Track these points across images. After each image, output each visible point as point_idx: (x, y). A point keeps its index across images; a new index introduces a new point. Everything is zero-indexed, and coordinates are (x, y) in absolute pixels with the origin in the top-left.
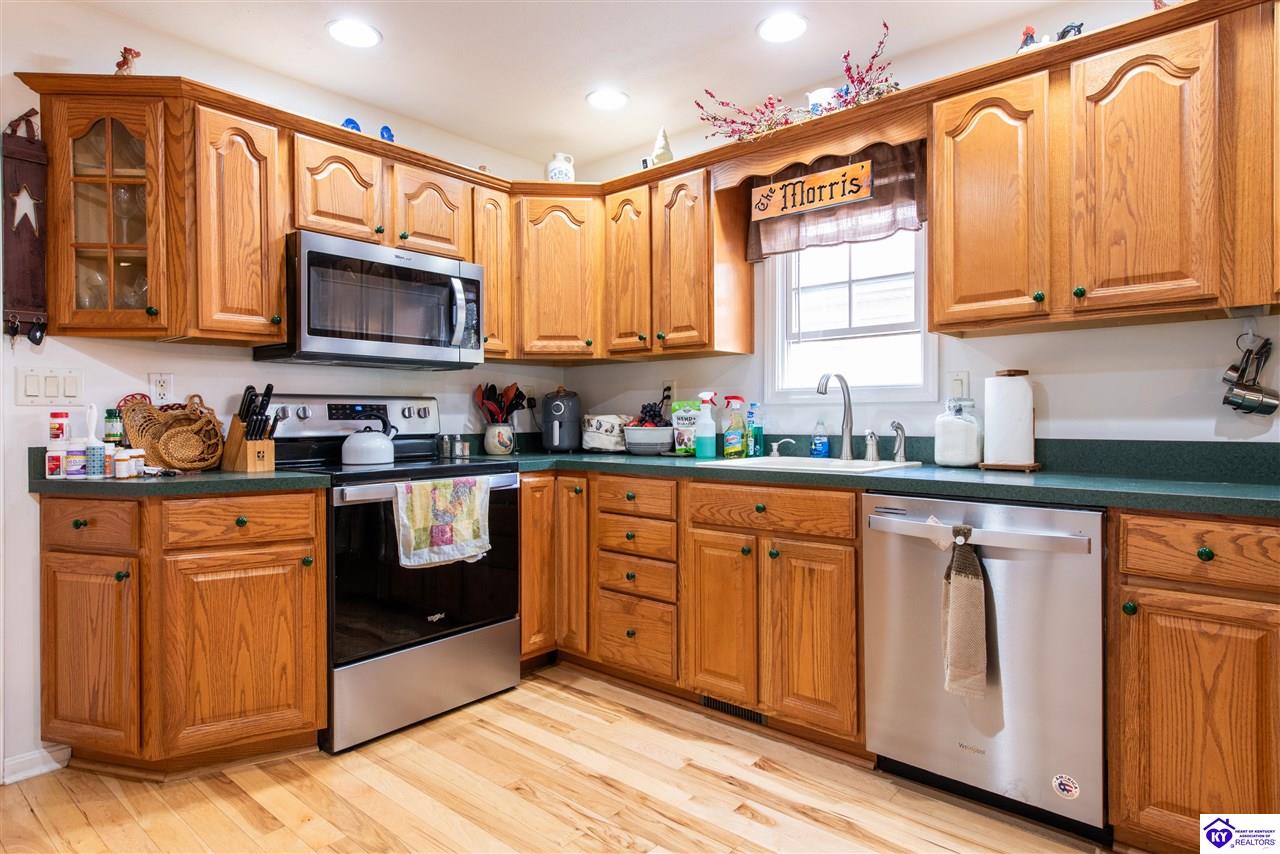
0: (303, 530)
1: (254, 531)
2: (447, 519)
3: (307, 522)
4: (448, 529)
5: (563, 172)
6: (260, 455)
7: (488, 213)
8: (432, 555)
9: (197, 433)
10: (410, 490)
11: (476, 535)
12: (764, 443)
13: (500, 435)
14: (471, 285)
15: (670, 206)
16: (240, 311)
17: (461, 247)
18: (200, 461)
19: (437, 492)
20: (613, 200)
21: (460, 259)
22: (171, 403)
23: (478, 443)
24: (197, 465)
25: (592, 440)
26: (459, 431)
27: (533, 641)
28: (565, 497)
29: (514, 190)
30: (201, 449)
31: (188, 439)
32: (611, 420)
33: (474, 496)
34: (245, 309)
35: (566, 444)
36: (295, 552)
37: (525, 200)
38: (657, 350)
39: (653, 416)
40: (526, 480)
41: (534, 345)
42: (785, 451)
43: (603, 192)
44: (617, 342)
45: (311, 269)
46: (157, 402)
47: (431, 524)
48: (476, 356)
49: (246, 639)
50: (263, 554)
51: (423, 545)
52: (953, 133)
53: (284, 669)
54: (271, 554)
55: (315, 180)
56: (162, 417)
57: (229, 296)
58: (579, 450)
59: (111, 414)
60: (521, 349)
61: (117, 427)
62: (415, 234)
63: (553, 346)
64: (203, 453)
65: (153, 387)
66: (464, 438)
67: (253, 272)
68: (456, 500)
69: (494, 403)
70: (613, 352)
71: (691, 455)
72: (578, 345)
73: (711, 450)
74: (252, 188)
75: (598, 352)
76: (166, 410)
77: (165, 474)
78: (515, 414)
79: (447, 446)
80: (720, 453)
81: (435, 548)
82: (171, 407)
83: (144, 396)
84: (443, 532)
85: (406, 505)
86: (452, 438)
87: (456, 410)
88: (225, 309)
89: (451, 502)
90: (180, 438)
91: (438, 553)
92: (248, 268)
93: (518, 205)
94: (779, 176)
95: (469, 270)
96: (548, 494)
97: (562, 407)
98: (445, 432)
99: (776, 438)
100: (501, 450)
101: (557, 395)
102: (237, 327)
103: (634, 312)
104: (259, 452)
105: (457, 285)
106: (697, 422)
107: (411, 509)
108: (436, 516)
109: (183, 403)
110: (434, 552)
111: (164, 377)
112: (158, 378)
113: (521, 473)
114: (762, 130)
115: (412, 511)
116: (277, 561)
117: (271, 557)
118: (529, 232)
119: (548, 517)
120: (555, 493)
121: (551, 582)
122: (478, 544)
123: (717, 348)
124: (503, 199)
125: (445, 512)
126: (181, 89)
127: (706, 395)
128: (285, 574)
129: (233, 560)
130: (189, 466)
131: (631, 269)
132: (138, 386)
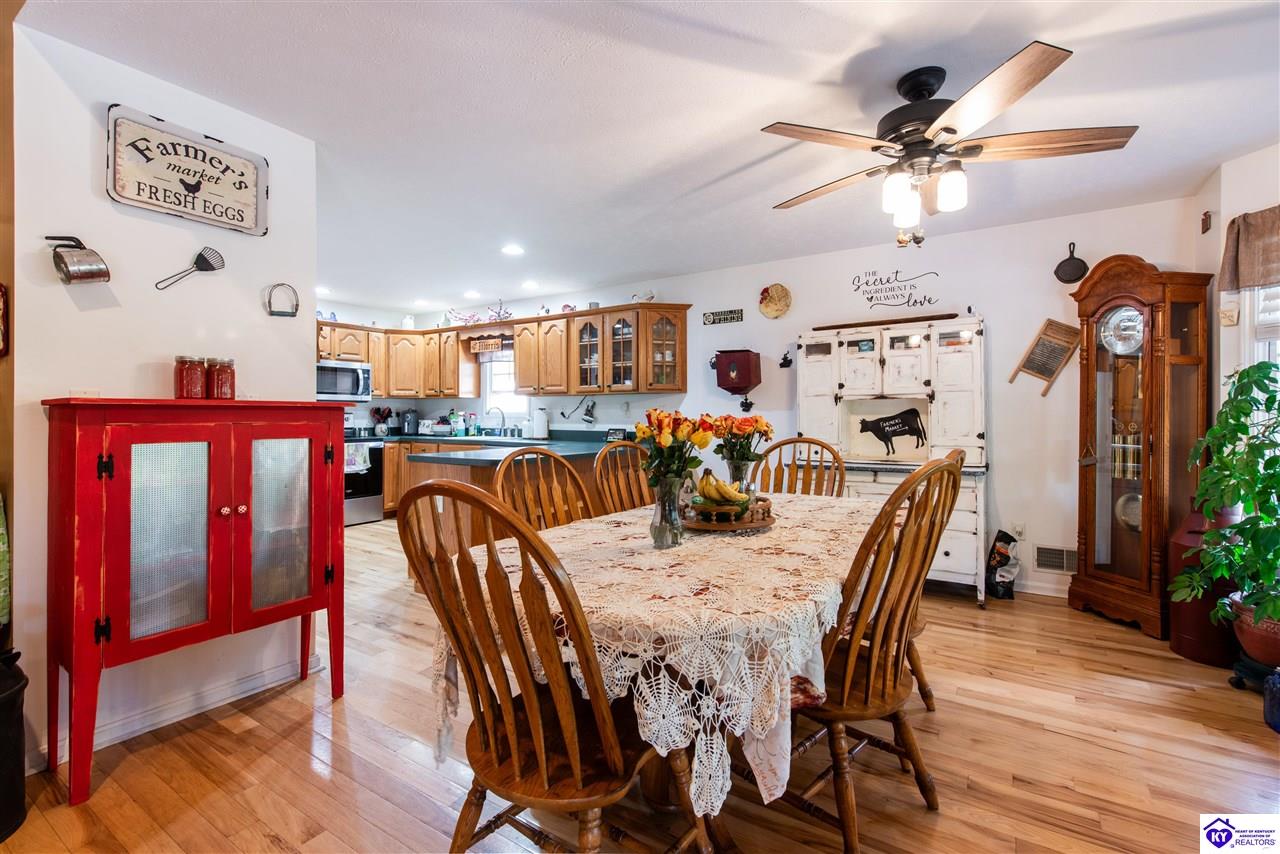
5: (409, 324)
7: (374, 341)
11: (365, 462)
12: (480, 431)
13: (382, 428)
14: (366, 372)
15: (446, 343)
17: (362, 357)
19: (349, 447)
20: (428, 336)
21: (362, 361)
23: (372, 431)
25: (421, 430)
26: (363, 426)
27: (389, 505)
28: (403, 451)
29: (386, 332)
32: (427, 422)
33: (364, 449)
35: (411, 432)
37: (391, 336)
38: (442, 396)
39: (444, 421)
40: (387, 445)
41: (394, 393)
42: (486, 434)
43: (424, 333)
44: (428, 392)
48: (368, 398)
52: (519, 336)
58: (417, 434)
60: (389, 394)
62: (344, 353)
63: (402, 393)
66: (366, 429)
68: (357, 450)
69: (380, 415)
70: (427, 396)
71: (456, 436)
72: (413, 393)
73: (463, 433)
75: (422, 396)
78: (389, 419)
79: (357, 433)
80: (467, 434)
81: (348, 466)
84: (352, 461)
86: (360, 429)
87: (363, 418)
93: (389, 338)
94: (478, 339)
95: (365, 366)
96: (396, 450)
97: (409, 416)
98: (357, 427)
99: (484, 429)
100: (381, 434)
101: (408, 412)
103: (434, 381)
105: (360, 372)
106: (458, 424)
108: (349, 455)
113: (386, 442)
114: (471, 323)
118: (393, 348)
119: (396, 458)
120: (399, 450)
121: (397, 484)
122: (365, 467)
123: (460, 396)
124: (381, 335)
125: (352, 454)
127: (462, 413)
131: (432, 365)
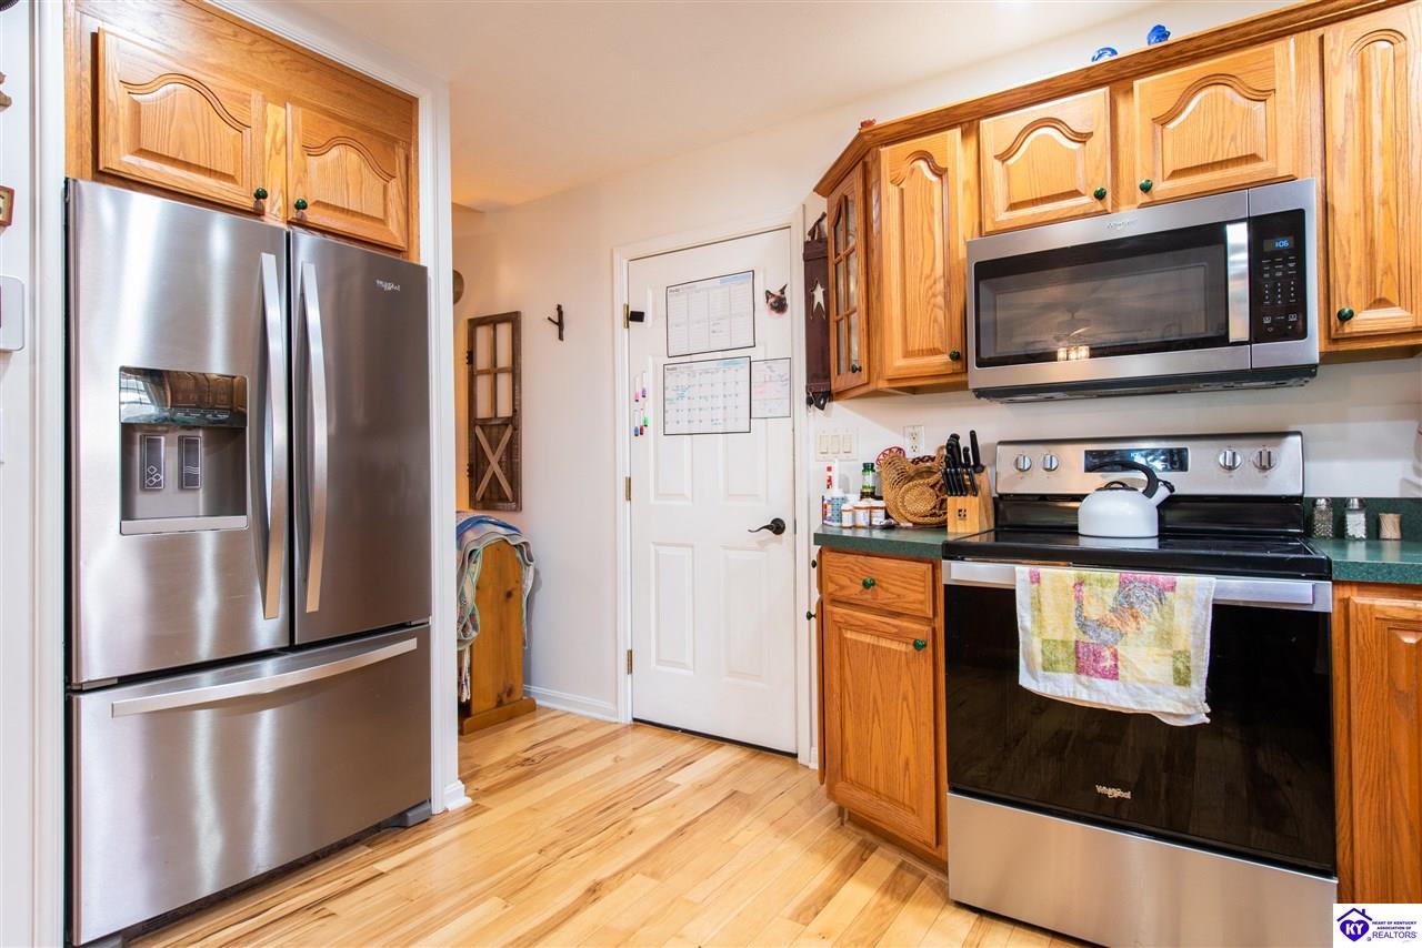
0: (919, 606)
1: (883, 597)
2: (1105, 635)
3: (921, 597)
4: (1107, 653)
6: (961, 514)
7: (1365, 64)
8: (1079, 687)
9: (933, 487)
10: (1036, 579)
11: (1176, 681)
16: (922, 353)
18: (931, 515)
19: (1085, 589)
22: (921, 455)
24: (927, 520)
30: (932, 504)
31: (923, 493)
33: (1172, 608)
34: (927, 350)
36: (913, 631)
45: (981, 285)
46: (910, 455)
47: (1074, 638)
49: (877, 711)
50: (888, 624)
51: (1060, 667)
53: (907, 764)
54: (894, 626)
55: (1008, 167)
56: (911, 470)
57: (910, 340)
59: (868, 467)
61: (869, 479)
64: (935, 507)
65: (907, 440)
67: (934, 306)
68: (1126, 608)
74: (932, 210)
76: (917, 463)
77: (888, 528)
81: (1083, 678)
82: (921, 460)
83: (900, 449)
84: (1097, 657)
85: (1029, 601)
88: (907, 354)
89: (1113, 610)
90: (915, 492)
91: (1087, 687)
92: (929, 303)
102: (918, 370)
104: (960, 511)
107: (1037, 606)
108: (1083, 626)
109: (933, 454)
110: (1081, 683)
111: (917, 430)
112: (911, 430)
113: (1335, 583)
115: (1040, 610)
116: (898, 636)
117: (894, 630)
122: (1185, 697)
125: (1101, 624)
126: (865, 142)
128: (906, 653)
129: (868, 624)
130: (921, 520)
132: (896, 440)
